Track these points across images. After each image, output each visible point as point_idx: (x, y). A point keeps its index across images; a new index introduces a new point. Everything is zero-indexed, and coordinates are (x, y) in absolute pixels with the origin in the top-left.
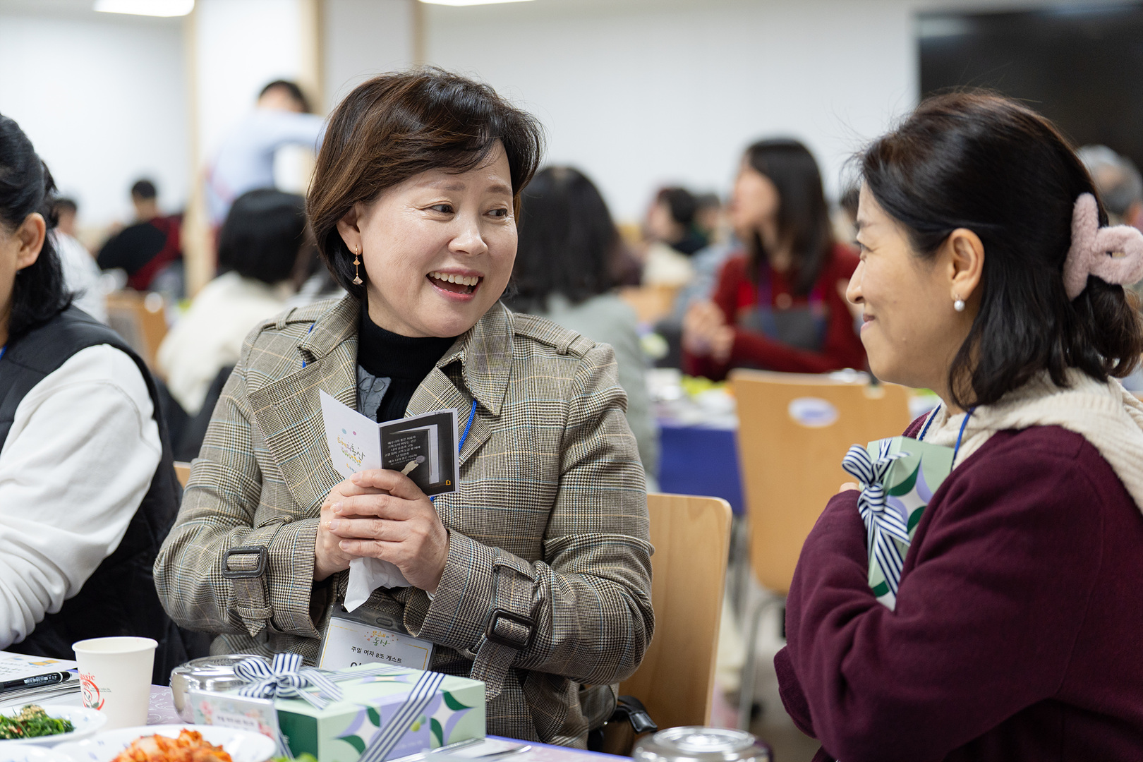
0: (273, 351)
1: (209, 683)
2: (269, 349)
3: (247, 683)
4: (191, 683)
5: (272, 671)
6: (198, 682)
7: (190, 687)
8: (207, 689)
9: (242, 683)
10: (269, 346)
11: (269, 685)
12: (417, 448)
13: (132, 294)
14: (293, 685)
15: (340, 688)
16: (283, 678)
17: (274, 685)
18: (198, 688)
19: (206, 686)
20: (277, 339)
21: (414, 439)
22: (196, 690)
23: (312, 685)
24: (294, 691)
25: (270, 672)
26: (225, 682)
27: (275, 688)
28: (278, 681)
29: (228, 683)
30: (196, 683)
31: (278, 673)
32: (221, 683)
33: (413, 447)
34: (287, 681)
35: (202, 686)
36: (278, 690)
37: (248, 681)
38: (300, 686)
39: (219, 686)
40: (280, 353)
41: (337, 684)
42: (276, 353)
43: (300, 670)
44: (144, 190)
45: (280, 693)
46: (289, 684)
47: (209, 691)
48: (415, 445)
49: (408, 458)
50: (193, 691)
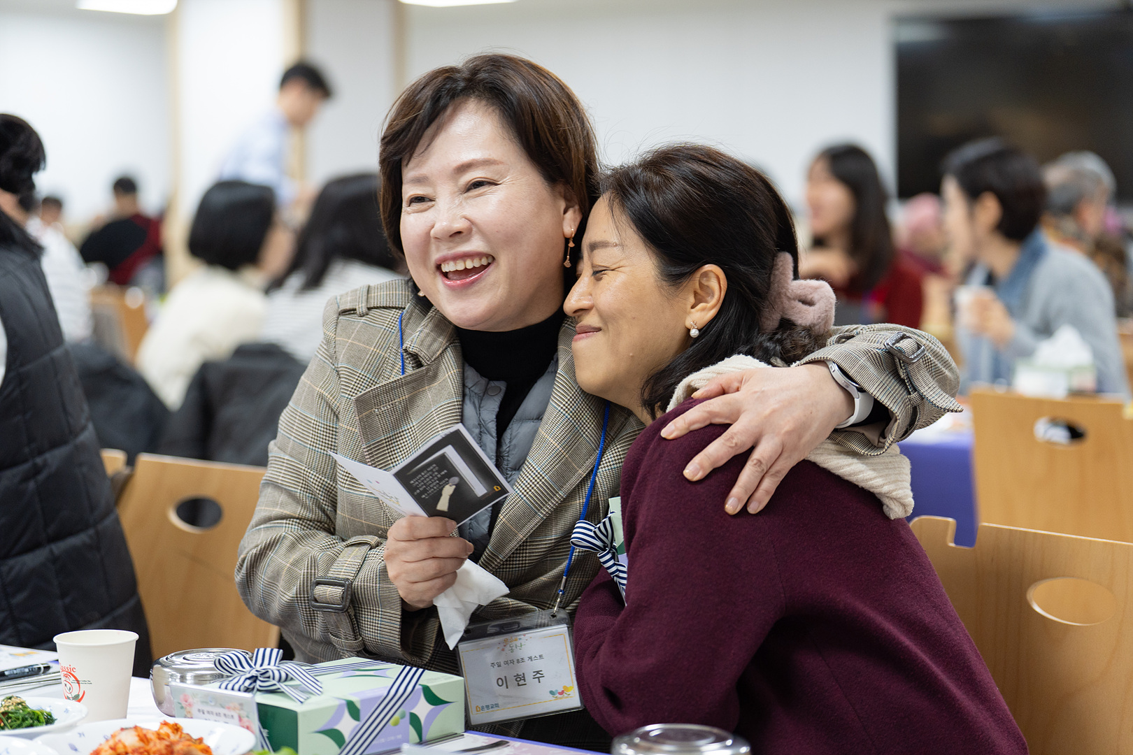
0: (359, 341)
1: (189, 676)
2: (354, 339)
3: (228, 677)
4: (172, 675)
5: (252, 664)
6: (179, 675)
7: (170, 679)
8: (188, 682)
9: (222, 676)
10: (353, 335)
11: (249, 678)
12: (443, 473)
13: (114, 288)
14: (274, 679)
15: (321, 683)
16: (264, 671)
17: (254, 679)
18: (178, 680)
19: (186, 679)
20: (361, 327)
21: (434, 467)
22: (176, 683)
23: (292, 679)
24: (275, 685)
25: (250, 666)
26: (206, 675)
27: (255, 681)
28: (258, 674)
29: (208, 676)
30: (176, 676)
31: (258, 667)
32: (202, 676)
33: (439, 473)
34: (267, 675)
35: (183, 679)
36: (258, 683)
37: (230, 674)
38: (280, 681)
39: (200, 679)
40: (368, 344)
41: (316, 678)
42: (364, 343)
43: (279, 664)
44: (125, 186)
45: (260, 686)
46: (269, 677)
47: (189, 684)
48: (439, 472)
49: (440, 485)
50: (173, 683)
